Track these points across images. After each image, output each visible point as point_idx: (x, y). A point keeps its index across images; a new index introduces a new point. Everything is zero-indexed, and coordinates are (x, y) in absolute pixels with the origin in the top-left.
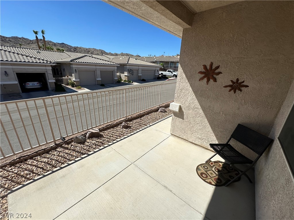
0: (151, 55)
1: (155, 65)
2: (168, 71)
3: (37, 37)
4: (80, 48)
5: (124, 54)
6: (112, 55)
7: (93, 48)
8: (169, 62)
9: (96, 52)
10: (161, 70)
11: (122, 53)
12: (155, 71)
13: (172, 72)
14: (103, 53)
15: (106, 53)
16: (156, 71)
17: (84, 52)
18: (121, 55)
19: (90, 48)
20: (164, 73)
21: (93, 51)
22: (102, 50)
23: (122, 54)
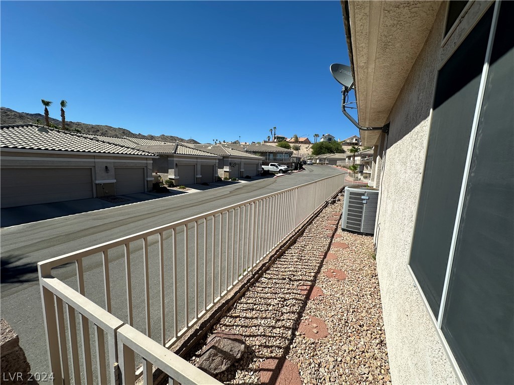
0: (217, 140)
1: (257, 157)
2: (271, 165)
3: (46, 111)
4: (78, 124)
5: (167, 137)
6: (143, 137)
7: (106, 126)
8: (267, 152)
9: (113, 133)
10: (264, 164)
11: (163, 135)
12: (257, 165)
13: (277, 167)
14: (125, 133)
15: (132, 134)
16: (260, 165)
17: (86, 131)
18: (162, 139)
19: (98, 126)
20: (265, 168)
21: (106, 131)
22: (125, 130)
23: (164, 138)
